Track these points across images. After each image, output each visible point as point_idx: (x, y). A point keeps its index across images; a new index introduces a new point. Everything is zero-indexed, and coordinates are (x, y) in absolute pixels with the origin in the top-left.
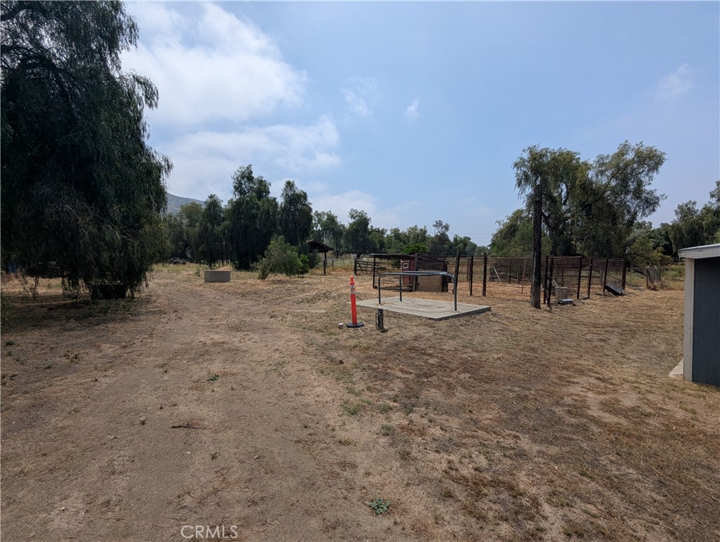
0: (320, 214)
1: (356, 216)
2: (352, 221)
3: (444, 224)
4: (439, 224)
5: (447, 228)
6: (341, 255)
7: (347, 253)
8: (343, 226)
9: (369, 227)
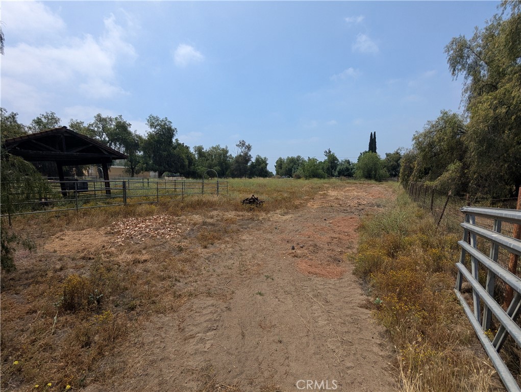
0: (105, 120)
1: (158, 125)
2: (152, 130)
3: (247, 144)
4: (242, 144)
5: (249, 148)
6: (138, 173)
7: (146, 171)
8: (140, 137)
9: (174, 140)
